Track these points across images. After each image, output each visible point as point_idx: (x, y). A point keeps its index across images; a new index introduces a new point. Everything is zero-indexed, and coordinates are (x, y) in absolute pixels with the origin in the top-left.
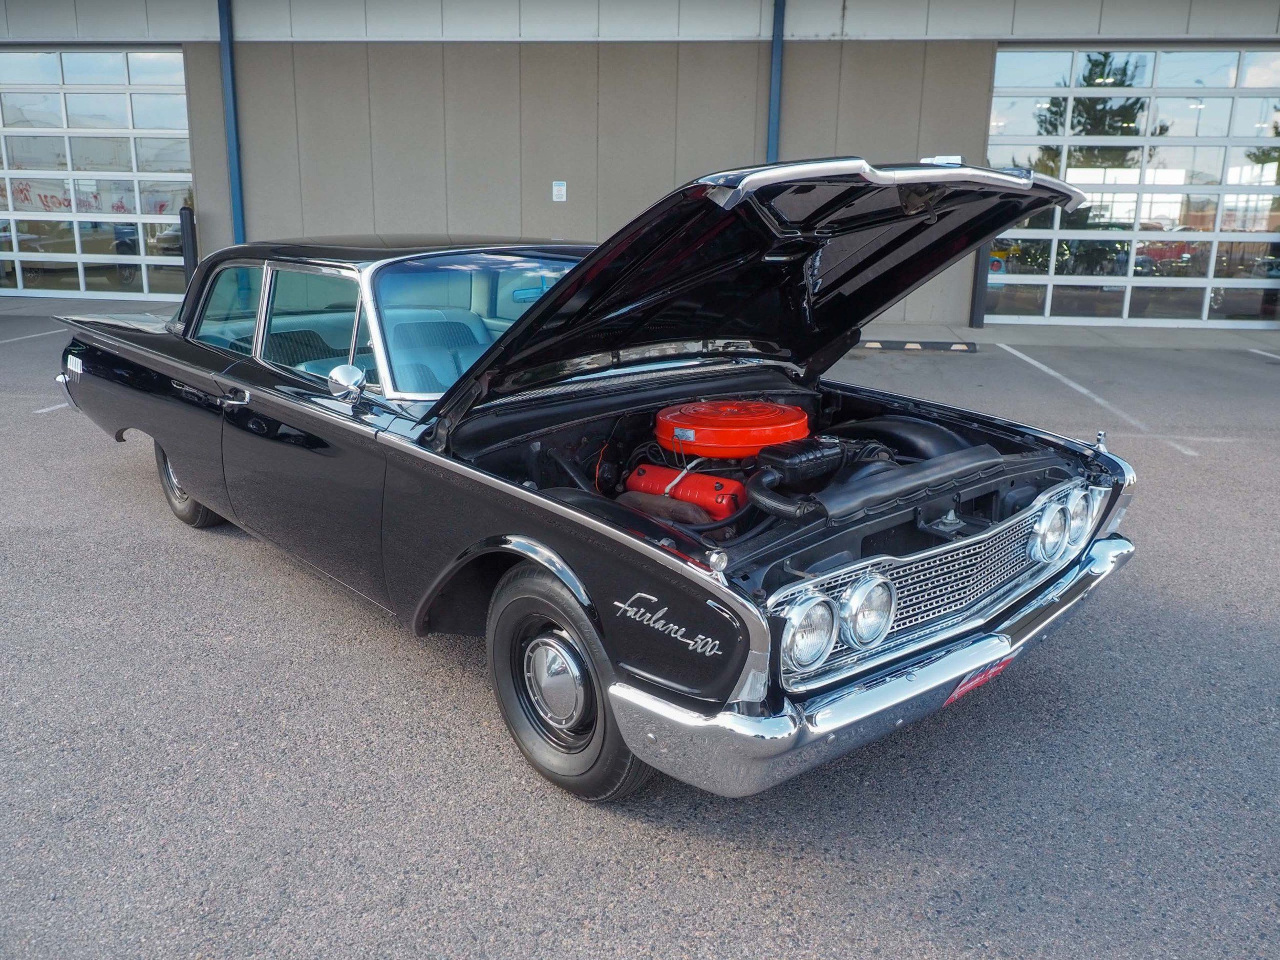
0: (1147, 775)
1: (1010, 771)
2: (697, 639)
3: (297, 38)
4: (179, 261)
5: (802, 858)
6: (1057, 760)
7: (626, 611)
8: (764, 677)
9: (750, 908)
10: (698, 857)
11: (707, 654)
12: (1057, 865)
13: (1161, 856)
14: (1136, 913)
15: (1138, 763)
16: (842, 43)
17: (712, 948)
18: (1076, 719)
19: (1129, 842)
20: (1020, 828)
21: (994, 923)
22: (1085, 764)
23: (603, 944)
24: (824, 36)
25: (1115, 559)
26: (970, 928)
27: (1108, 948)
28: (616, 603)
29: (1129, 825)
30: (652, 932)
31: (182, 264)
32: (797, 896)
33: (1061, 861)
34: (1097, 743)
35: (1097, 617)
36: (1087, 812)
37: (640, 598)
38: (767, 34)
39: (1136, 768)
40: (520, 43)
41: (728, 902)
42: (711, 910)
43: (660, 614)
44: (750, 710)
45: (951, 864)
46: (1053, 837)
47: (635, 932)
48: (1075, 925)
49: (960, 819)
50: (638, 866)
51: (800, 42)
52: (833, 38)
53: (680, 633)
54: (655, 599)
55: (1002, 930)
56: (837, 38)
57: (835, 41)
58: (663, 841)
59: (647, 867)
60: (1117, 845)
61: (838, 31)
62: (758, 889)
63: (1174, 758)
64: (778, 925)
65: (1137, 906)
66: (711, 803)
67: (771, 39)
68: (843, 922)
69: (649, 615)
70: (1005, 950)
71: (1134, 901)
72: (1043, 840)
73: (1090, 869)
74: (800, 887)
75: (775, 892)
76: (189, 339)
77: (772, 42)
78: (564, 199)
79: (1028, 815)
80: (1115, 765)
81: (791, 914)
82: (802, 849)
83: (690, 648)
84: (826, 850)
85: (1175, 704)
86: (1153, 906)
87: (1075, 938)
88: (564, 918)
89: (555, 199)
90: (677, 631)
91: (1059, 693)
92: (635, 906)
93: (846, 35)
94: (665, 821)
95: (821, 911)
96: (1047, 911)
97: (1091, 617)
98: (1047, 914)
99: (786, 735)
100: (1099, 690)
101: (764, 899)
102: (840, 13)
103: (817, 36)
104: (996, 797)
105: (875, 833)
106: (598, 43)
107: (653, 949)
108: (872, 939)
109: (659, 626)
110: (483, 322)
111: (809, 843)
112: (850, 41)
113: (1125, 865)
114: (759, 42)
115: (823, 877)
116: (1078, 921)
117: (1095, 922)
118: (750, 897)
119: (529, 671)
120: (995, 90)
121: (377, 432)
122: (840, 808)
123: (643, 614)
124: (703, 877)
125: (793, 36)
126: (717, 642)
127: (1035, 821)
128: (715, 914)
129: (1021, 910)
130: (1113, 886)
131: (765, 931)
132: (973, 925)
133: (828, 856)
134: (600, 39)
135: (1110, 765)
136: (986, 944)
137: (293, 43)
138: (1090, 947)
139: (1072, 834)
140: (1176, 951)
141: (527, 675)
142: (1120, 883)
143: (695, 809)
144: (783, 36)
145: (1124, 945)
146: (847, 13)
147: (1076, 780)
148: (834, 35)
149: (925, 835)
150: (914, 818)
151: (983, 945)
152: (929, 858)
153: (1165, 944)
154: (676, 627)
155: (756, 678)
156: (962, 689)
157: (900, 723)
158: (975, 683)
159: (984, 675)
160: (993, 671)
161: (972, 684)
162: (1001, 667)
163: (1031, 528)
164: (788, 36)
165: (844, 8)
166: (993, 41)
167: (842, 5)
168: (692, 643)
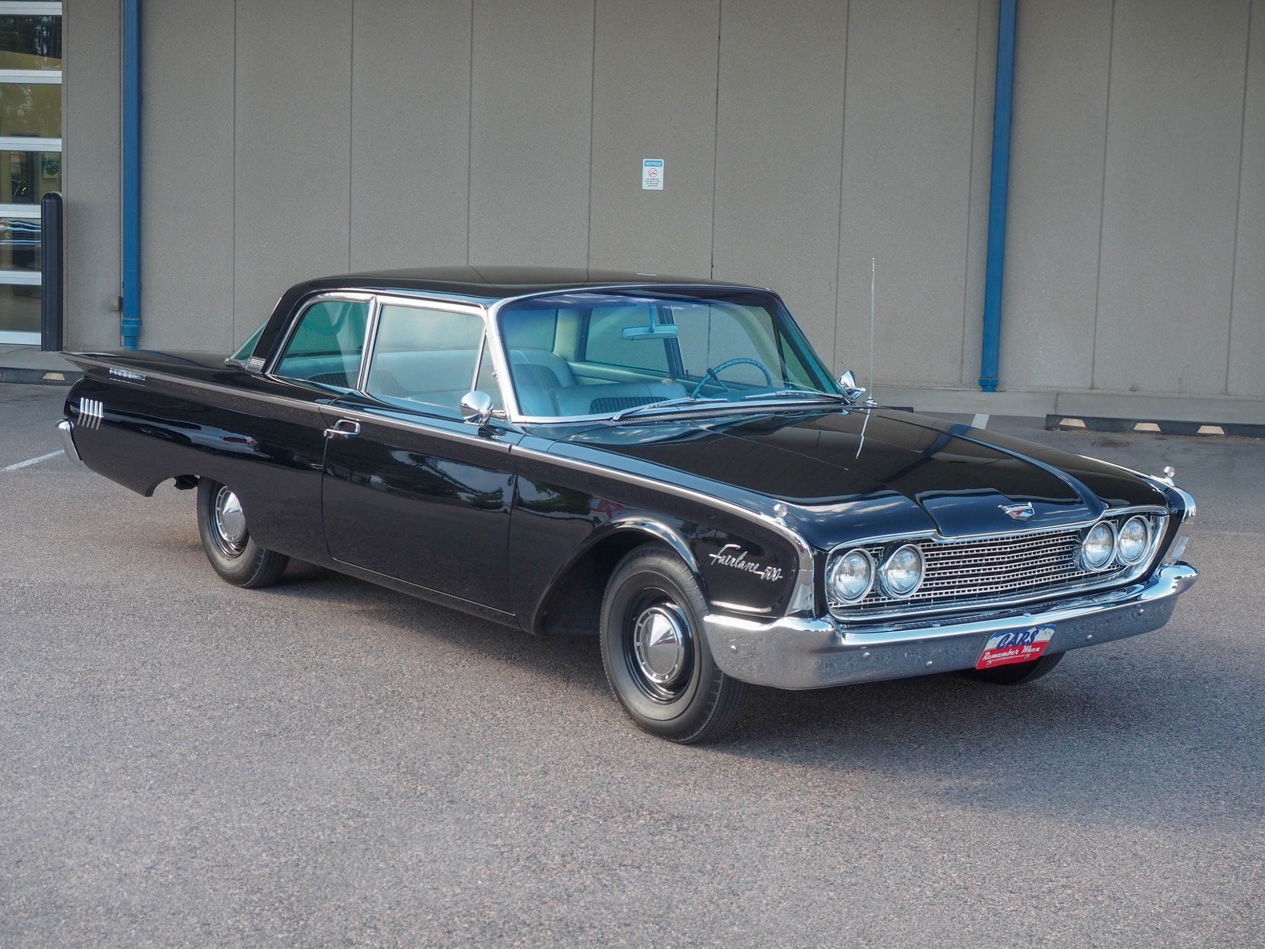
2: (767, 570)
4: (34, 278)
5: (853, 772)
7: (718, 559)
8: (811, 590)
9: (805, 786)
10: (770, 769)
11: (773, 580)
18: (1139, 730)
21: (986, 798)
25: (1176, 584)
26: (966, 799)
28: (711, 555)
31: (39, 283)
37: (728, 548)
43: (741, 558)
44: (802, 615)
45: (970, 779)
49: (991, 764)
53: (755, 568)
54: (739, 547)
62: (814, 781)
68: (873, 793)
69: (734, 559)
70: (987, 806)
75: (826, 782)
76: (270, 376)
78: (660, 187)
81: (835, 789)
82: (855, 769)
83: (762, 578)
84: (874, 770)
86: (1113, 798)
87: (1042, 804)
88: (666, 783)
89: (645, 186)
90: (752, 567)
91: (1136, 717)
92: (719, 782)
94: (747, 755)
95: (858, 789)
96: (1030, 796)
99: (824, 630)
100: (1178, 717)
101: (817, 784)
104: (1030, 758)
105: (917, 766)
108: (891, 799)
109: (741, 565)
110: (569, 367)
111: (861, 767)
115: (866, 779)
118: (807, 783)
119: (638, 641)
121: (510, 447)
122: (894, 756)
123: (731, 559)
126: (780, 570)
132: (969, 798)
133: (874, 772)
141: (636, 644)
143: (773, 752)
149: (958, 768)
150: (954, 762)
151: (972, 804)
152: (954, 776)
154: (753, 564)
155: (805, 591)
156: (994, 656)
157: (931, 665)
158: (1010, 655)
159: (1017, 651)
160: (1029, 651)
161: (1004, 654)
162: (1038, 649)
163: (1073, 538)
168: (763, 573)
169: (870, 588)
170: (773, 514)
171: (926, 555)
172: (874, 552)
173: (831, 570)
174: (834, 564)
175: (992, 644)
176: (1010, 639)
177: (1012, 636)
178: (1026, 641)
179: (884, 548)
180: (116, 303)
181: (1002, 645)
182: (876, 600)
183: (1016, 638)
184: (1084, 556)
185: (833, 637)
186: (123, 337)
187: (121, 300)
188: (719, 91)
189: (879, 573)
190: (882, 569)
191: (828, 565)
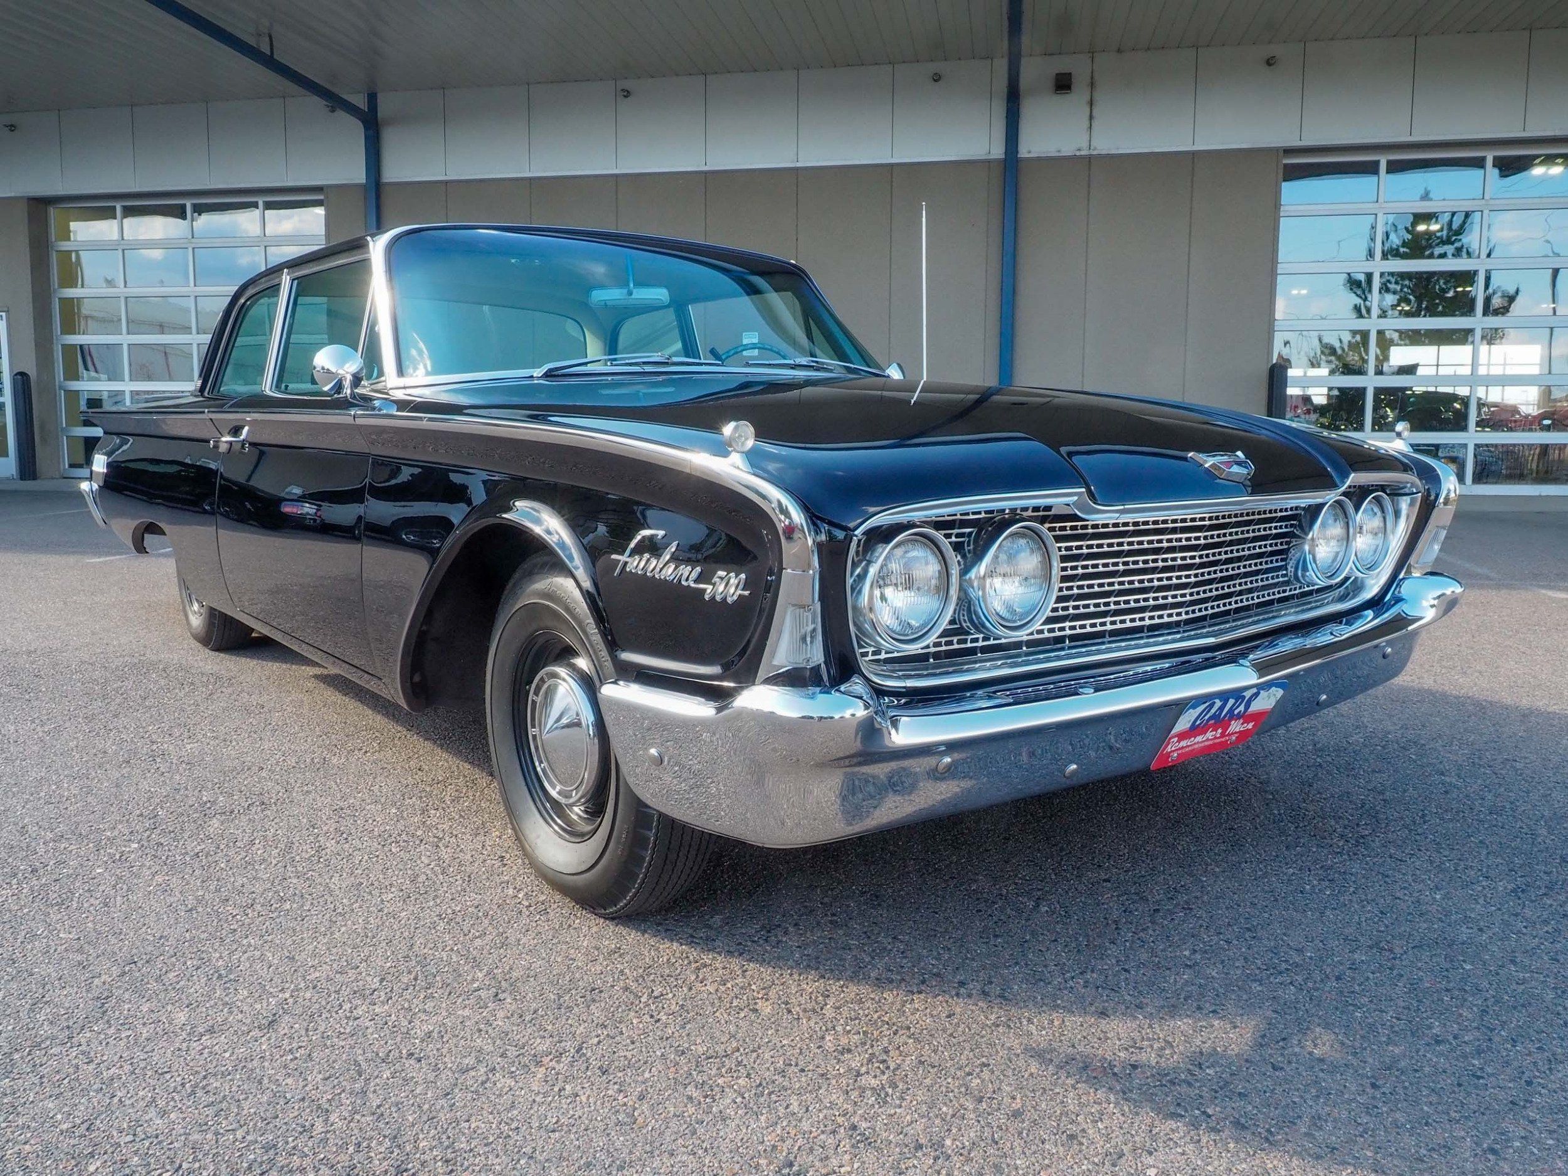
0: (1499, 909)
1: (1276, 900)
2: (715, 579)
3: (452, 176)
5: (920, 992)
6: (1352, 889)
7: (625, 566)
8: (812, 621)
9: (819, 1051)
10: (754, 987)
11: (729, 600)
12: (1342, 1012)
13: (1523, 1006)
14: (1479, 1078)
15: (1485, 896)
16: (1089, 159)
17: (739, 1100)
18: (1386, 847)
19: (1467, 988)
20: (1284, 966)
21: (1227, 1083)
22: (1398, 894)
23: (563, 1089)
24: (1068, 150)
25: (1435, 602)
26: (1184, 1089)
27: (1427, 1124)
28: (614, 556)
29: (1468, 967)
30: (647, 1075)
32: (898, 1040)
33: (1351, 1008)
34: (1418, 872)
35: (1423, 742)
36: (1398, 950)
37: (643, 538)
38: (998, 151)
39: (1481, 901)
40: (706, 173)
41: (784, 1042)
42: (753, 1051)
43: (669, 554)
44: (794, 679)
45: (1163, 1007)
46: (1338, 978)
47: (620, 1074)
48: (1369, 1090)
49: (1187, 953)
50: (656, 994)
51: (1039, 159)
52: (1078, 153)
53: (694, 575)
54: (662, 533)
55: (1240, 1094)
56: (1083, 153)
57: (1081, 157)
58: (705, 966)
59: (670, 995)
60: (1447, 990)
61: (1085, 145)
62: (839, 1028)
63: (1543, 891)
64: (859, 1074)
65: (1481, 1069)
66: (796, 925)
67: (1003, 157)
68: (969, 1074)
69: (654, 562)
70: (1243, 1120)
71: (1476, 1062)
72: (1322, 981)
73: (1398, 1019)
74: (909, 1028)
75: (864, 1032)
77: (1005, 160)
79: (1300, 951)
80: (1447, 897)
81: (884, 1061)
82: (923, 982)
83: (707, 597)
84: (962, 984)
85: (1544, 832)
86: (1508, 1070)
87: (1368, 1109)
88: (512, 1052)
90: (689, 575)
91: (1360, 819)
92: (633, 1043)
93: (1095, 149)
94: (718, 943)
95: (935, 1058)
96: (1322, 1070)
97: (1415, 743)
98: (1321, 1075)
100: (1424, 816)
101: (844, 1041)
102: (1087, 123)
103: (1059, 151)
104: (1249, 929)
105: (1046, 966)
106: (797, 169)
107: (641, 1098)
108: (1014, 1098)
109: (669, 572)
111: (937, 975)
112: (1100, 155)
113: (1461, 1015)
114: (989, 161)
115: (949, 1016)
116: (1374, 1086)
117: (1405, 1088)
118: (823, 1038)
119: (533, 726)
120: (1283, 206)
122: (996, 936)
123: (649, 561)
124: (755, 1011)
125: (1029, 152)
126: (743, 576)
127: (1311, 958)
128: (758, 1056)
129: (1275, 1068)
130: (1438, 1042)
131: (834, 1082)
132: (1190, 1084)
133: (962, 991)
134: (799, 165)
135: (1438, 897)
136: (1210, 1111)
137: (446, 182)
138: (1395, 1121)
139: (1371, 976)
140: (1550, 1132)
141: (531, 731)
142: (1451, 1038)
143: (769, 932)
144: (1017, 152)
145: (1458, 1122)
146: (1095, 123)
147: (1382, 913)
148: (1079, 150)
149: (1126, 970)
150: (1113, 950)
151: (1204, 1113)
152: (1128, 998)
153: (1531, 1122)
154: (689, 568)
155: (798, 622)
156: (1183, 743)
157: (1074, 772)
158: (1208, 740)
159: (1220, 731)
160: (1237, 730)
161: (1199, 739)
162: (1250, 726)
163: (1292, 526)
164: (1024, 152)
165: (1091, 117)
166: (1277, 149)
167: (1088, 113)
168: (709, 588)
169: (948, 616)
170: (722, 450)
171: (1060, 549)
172: (954, 539)
173: (862, 577)
174: (869, 562)
175: (1184, 723)
176: (1213, 711)
177: (1218, 703)
178: (1236, 712)
179: (976, 530)
181: (1198, 722)
182: (959, 642)
183: (1221, 708)
184: (1309, 557)
185: (869, 730)
189: (965, 584)
190: (972, 574)
191: (855, 565)
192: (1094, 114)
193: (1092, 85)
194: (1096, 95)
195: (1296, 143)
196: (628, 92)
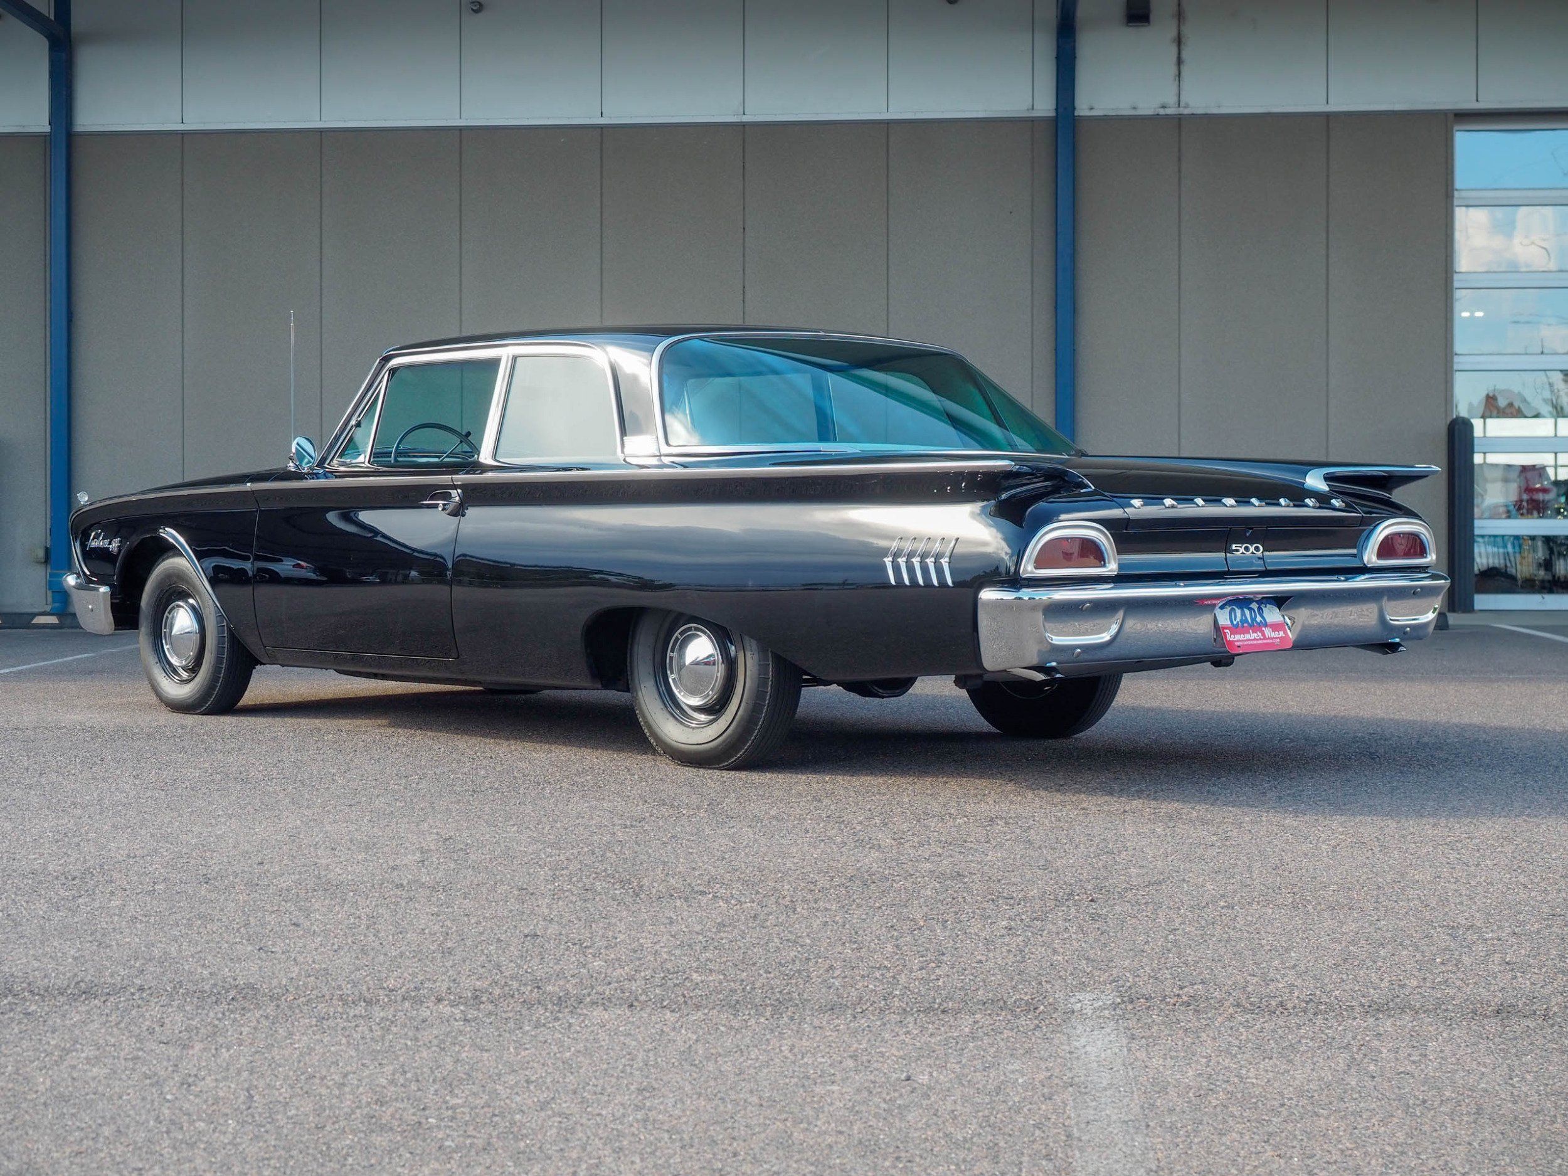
3: (192, 124)
16: (1179, 120)
24: (1147, 107)
38: (1045, 106)
40: (601, 128)
51: (1106, 119)
52: (1162, 112)
56: (1169, 111)
57: (1167, 118)
61: (1171, 100)
67: (1052, 114)
77: (1055, 121)
93: (1187, 106)
102: (1173, 70)
103: (1134, 108)
106: (743, 125)
112: (1193, 115)
114: (1032, 121)
120: (1456, 194)
125: (1092, 109)
134: (745, 119)
137: (183, 134)
144: (1074, 109)
146: (1185, 70)
148: (1164, 107)
164: (1082, 108)
165: (1179, 62)
166: (1445, 113)
167: (1176, 56)
180: (41, 553)
186: (50, 594)
187: (47, 550)
188: (746, 289)
192: (1184, 55)
193: (1180, 16)
194: (1186, 30)
195: (1471, 105)
196: (481, 5)
